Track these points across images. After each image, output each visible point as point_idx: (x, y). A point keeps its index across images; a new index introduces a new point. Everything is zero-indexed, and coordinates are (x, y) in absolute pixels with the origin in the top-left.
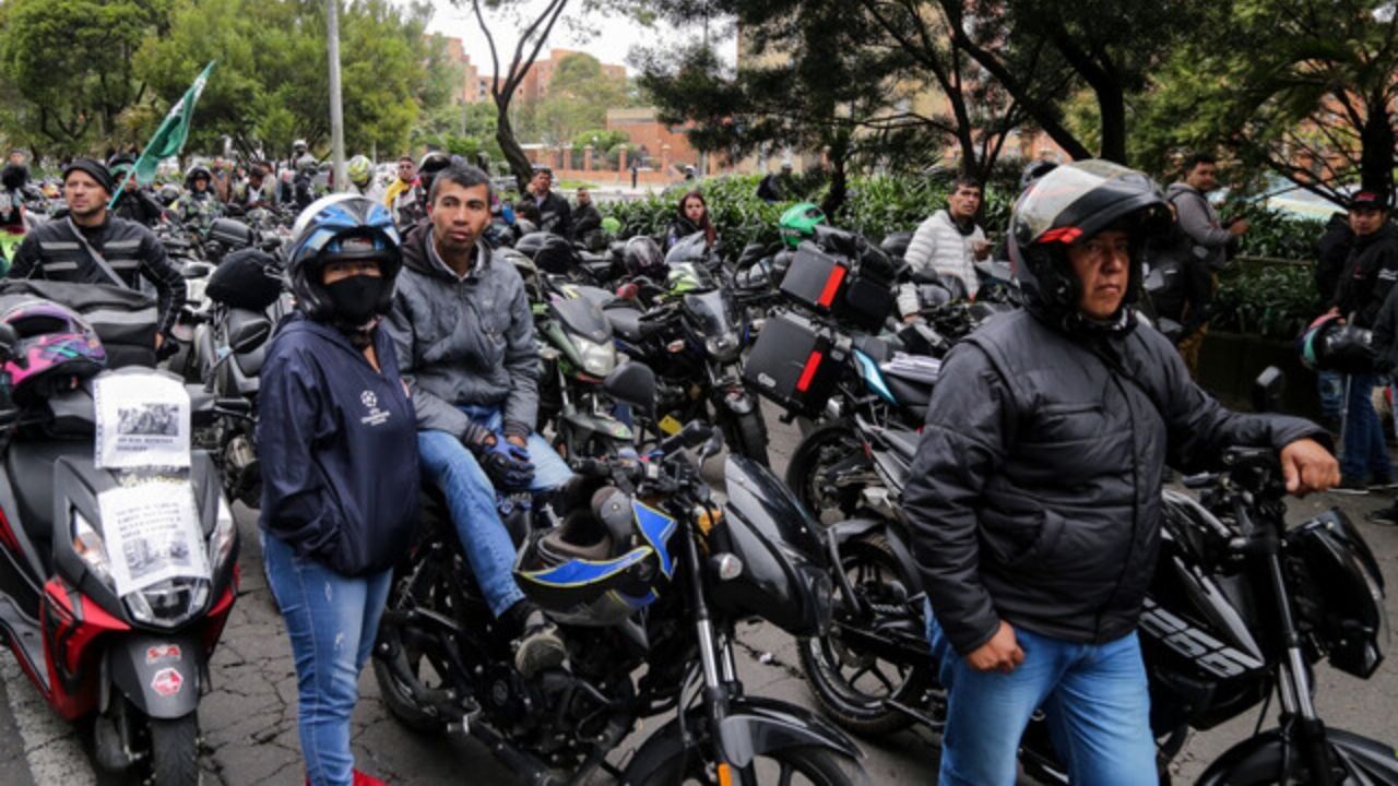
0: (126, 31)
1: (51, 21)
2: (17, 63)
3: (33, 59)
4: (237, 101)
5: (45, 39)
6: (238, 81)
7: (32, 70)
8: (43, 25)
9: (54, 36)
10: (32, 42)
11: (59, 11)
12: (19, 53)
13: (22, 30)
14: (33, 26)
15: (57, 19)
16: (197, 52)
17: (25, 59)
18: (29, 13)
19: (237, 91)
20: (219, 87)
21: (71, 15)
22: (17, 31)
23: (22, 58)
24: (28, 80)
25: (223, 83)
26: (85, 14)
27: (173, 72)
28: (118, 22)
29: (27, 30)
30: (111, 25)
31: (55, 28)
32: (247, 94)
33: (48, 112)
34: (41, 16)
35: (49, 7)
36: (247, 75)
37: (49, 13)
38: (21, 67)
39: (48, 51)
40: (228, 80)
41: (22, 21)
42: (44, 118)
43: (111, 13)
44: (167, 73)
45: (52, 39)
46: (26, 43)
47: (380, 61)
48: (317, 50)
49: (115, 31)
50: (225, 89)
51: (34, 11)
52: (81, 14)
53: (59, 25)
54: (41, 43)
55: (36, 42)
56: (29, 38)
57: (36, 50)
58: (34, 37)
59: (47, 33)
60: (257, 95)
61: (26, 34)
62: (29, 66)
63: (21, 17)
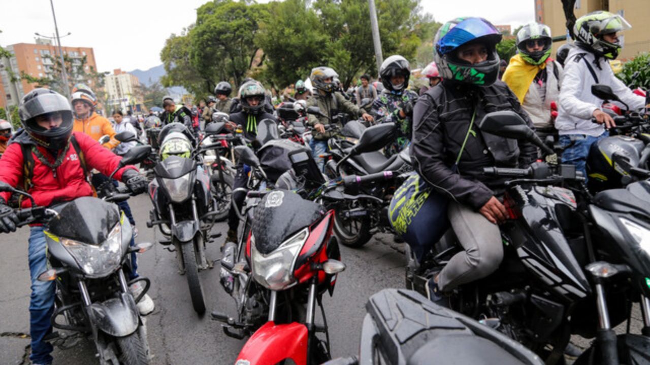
0: (242, 32)
1: (209, 34)
2: (196, 58)
3: (203, 54)
4: (317, 49)
5: (207, 43)
6: (318, 37)
7: (203, 60)
8: (206, 37)
9: (211, 41)
10: (201, 46)
11: (212, 28)
12: (196, 53)
13: (196, 41)
14: (201, 38)
15: (211, 32)
16: (292, 23)
17: (199, 55)
18: (198, 32)
19: (317, 43)
20: (307, 41)
21: (217, 30)
22: (194, 42)
23: (198, 55)
24: (202, 65)
25: (309, 39)
26: (224, 28)
27: (279, 38)
28: (238, 29)
29: (198, 41)
30: (235, 31)
31: (211, 37)
32: (322, 44)
33: (210, 83)
34: (204, 32)
35: (207, 27)
36: (322, 32)
37: (207, 30)
38: (198, 59)
39: (208, 49)
40: (312, 37)
41: (196, 36)
42: (209, 85)
43: (234, 25)
44: (275, 40)
45: (210, 43)
46: (199, 47)
47: (394, 12)
48: (359, 10)
49: (237, 33)
50: (310, 42)
51: (200, 31)
52: (221, 28)
53: (212, 35)
54: (205, 46)
55: (203, 45)
56: (199, 44)
57: (203, 49)
58: (202, 43)
59: (208, 40)
60: (327, 44)
61: (199, 42)
62: (201, 58)
63: (195, 35)
